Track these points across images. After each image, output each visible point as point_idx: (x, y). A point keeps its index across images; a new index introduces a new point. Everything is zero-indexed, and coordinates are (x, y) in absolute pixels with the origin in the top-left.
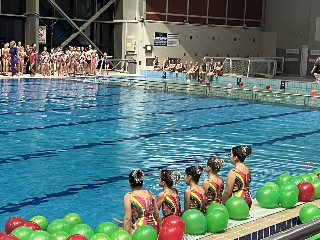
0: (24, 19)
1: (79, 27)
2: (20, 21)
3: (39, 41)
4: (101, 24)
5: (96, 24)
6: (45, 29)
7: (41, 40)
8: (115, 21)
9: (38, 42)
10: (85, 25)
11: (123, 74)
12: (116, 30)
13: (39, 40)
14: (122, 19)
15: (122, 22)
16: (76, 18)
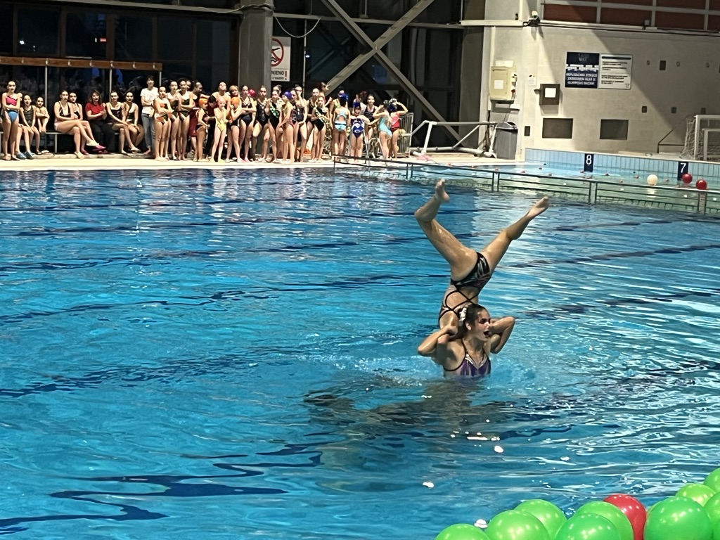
0: (235, 21)
1: (373, 40)
2: (227, 25)
3: (273, 76)
4: (429, 31)
5: (415, 31)
6: (287, 45)
7: (276, 73)
8: (464, 23)
9: (270, 77)
10: (389, 35)
11: (483, 159)
12: (465, 45)
13: (273, 72)
14: (483, 18)
15: (482, 27)
16: (365, 15)
